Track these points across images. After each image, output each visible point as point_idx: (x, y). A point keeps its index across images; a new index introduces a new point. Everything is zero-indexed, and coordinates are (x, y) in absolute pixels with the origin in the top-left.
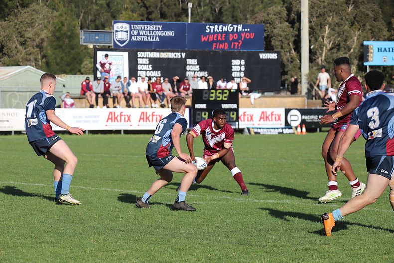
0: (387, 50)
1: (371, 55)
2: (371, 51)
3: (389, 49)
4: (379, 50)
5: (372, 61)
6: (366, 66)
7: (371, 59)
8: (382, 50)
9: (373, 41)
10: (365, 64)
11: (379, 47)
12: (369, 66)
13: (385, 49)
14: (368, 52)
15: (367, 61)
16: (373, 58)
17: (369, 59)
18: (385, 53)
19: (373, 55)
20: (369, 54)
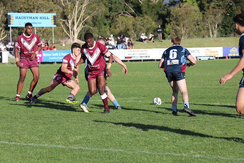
0: (21, 18)
1: (12, 20)
2: (12, 18)
3: (22, 17)
4: (17, 18)
5: (13, 24)
6: (9, 27)
7: (12, 23)
8: (18, 18)
9: (13, 12)
10: (9, 26)
11: (17, 16)
12: (11, 27)
13: (20, 17)
14: (10, 19)
15: (10, 24)
16: (14, 22)
17: (11, 23)
18: (20, 19)
19: (13, 21)
20: (11, 20)
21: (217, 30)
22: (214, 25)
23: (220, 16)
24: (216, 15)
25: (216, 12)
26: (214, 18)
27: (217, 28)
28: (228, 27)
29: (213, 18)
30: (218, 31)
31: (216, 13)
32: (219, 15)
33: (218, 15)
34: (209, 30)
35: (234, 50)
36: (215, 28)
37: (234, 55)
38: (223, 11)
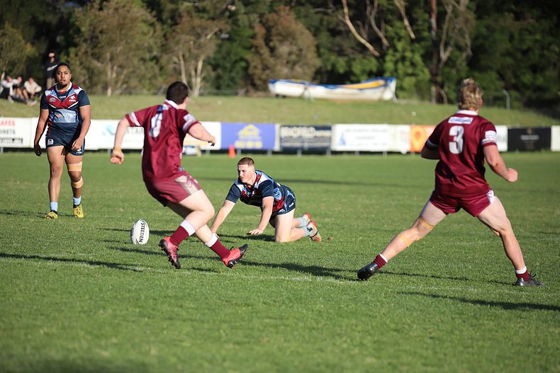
21: (203, 75)
22: (193, 62)
23: (211, 38)
24: (199, 36)
25: (200, 26)
26: (195, 43)
27: (202, 71)
28: (224, 68)
29: (191, 43)
30: (204, 79)
31: (199, 30)
32: (209, 37)
33: (206, 35)
34: (180, 74)
35: (249, 133)
36: (196, 71)
37: (250, 145)
38: (219, 25)
